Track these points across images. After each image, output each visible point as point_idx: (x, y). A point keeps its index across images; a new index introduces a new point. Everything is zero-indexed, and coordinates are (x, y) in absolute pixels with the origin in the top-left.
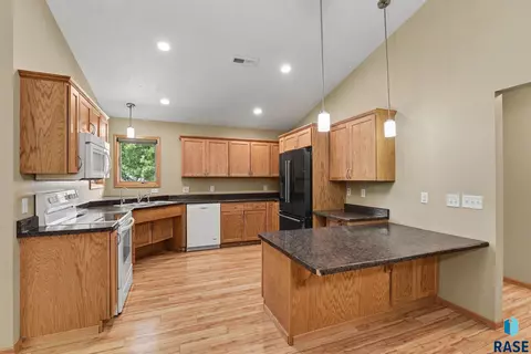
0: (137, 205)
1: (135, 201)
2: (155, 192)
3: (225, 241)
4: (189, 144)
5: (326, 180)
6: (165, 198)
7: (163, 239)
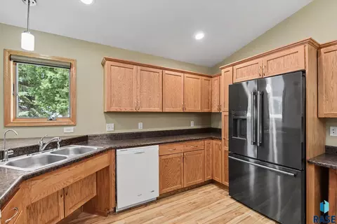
2: (70, 132)
3: (164, 191)
4: (117, 71)
5: (316, 118)
6: (83, 140)
7: (83, 203)
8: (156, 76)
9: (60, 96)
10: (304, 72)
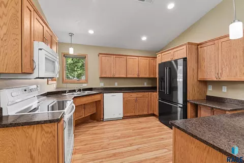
0: (76, 94)
1: (74, 91)
2: (85, 86)
3: (126, 115)
4: (104, 58)
5: (196, 80)
6: (91, 89)
7: (90, 114)
8: (123, 59)
9: (77, 68)
10: (186, 58)
